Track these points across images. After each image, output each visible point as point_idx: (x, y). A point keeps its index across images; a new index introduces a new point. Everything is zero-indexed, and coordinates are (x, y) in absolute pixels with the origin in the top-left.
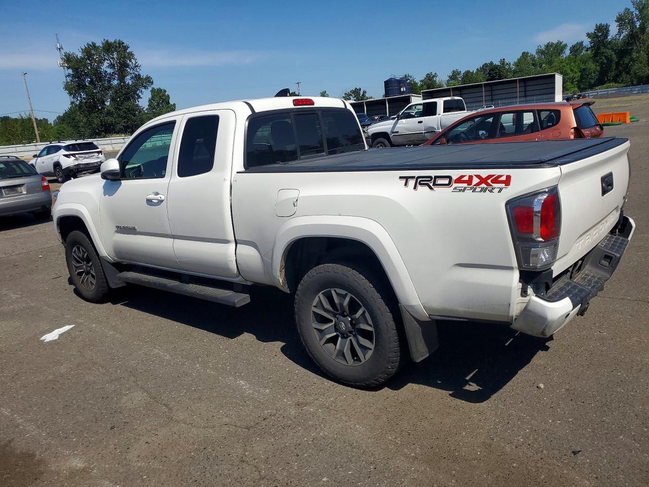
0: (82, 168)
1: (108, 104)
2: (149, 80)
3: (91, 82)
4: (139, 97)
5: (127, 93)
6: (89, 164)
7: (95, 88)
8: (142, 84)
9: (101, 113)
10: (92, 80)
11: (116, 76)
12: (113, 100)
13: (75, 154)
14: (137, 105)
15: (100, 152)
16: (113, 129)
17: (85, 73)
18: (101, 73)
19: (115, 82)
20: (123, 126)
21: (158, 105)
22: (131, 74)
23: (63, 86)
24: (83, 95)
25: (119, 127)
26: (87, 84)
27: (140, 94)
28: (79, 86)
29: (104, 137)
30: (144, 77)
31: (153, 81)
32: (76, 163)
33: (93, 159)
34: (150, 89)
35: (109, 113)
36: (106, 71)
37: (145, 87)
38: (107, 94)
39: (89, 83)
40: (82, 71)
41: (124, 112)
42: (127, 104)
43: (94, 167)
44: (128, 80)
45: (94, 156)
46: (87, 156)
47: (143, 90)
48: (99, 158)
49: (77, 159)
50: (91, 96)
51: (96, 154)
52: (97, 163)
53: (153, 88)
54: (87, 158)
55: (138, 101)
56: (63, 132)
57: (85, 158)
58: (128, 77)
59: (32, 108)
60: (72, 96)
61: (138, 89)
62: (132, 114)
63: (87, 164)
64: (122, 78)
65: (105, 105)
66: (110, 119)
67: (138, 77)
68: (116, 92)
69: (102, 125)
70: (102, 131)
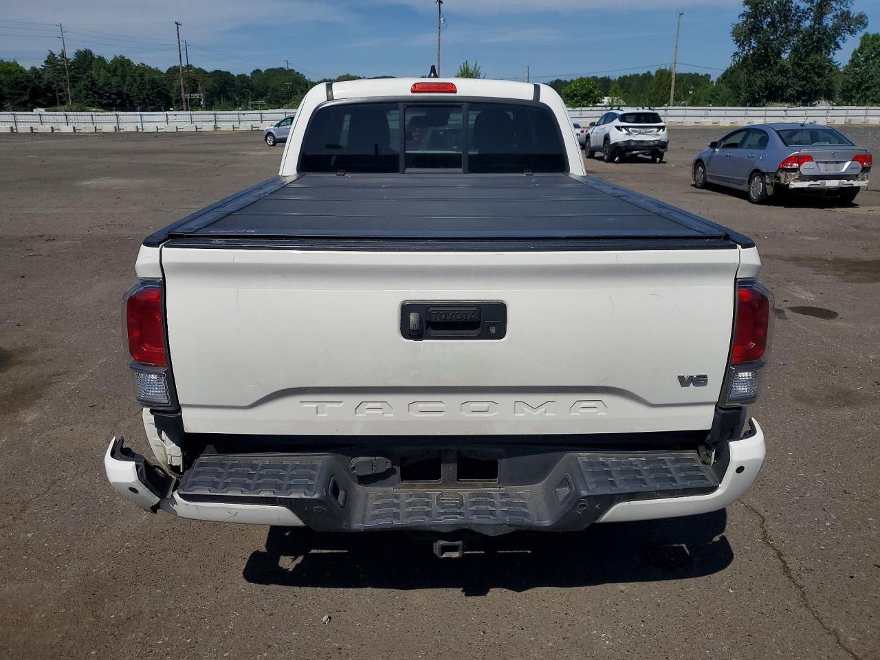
0: (633, 146)
1: (785, 56)
2: (861, 20)
3: (772, 24)
4: (838, 47)
5: (820, 40)
6: (644, 141)
7: (774, 32)
8: (849, 27)
9: (770, 70)
10: (773, 20)
11: (812, 14)
12: (795, 50)
13: (628, 127)
14: (830, 61)
15: (663, 127)
16: (782, 95)
17: (767, 10)
18: (790, 10)
19: (807, 24)
20: (797, 91)
21: (867, 59)
22: (836, 10)
23: (731, 29)
24: (754, 44)
25: (790, 91)
26: (765, 27)
27: (840, 42)
28: (751, 30)
29: (764, 106)
30: (856, 15)
31: (867, 22)
32: (628, 138)
33: (650, 136)
34: (860, 34)
35: (783, 71)
36: (798, 7)
37: (852, 32)
38: (789, 41)
39: (768, 26)
40: (763, 8)
41: (806, 70)
42: (814, 57)
43: (649, 146)
44: (829, 21)
45: (651, 132)
46: (643, 131)
47: (848, 36)
48: (659, 135)
49: (629, 134)
50: (765, 44)
51: (656, 130)
52: (654, 141)
53: (867, 34)
54: (643, 134)
55: (834, 54)
56: (718, 95)
57: (640, 133)
58: (830, 16)
59: (675, 60)
60: (738, 44)
61: (839, 34)
62: (816, 73)
63: (641, 142)
64: (819, 18)
65: (781, 58)
66: (780, 80)
67: (845, 16)
68: (803, 40)
69: (766, 88)
70: (764, 97)
